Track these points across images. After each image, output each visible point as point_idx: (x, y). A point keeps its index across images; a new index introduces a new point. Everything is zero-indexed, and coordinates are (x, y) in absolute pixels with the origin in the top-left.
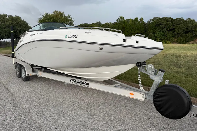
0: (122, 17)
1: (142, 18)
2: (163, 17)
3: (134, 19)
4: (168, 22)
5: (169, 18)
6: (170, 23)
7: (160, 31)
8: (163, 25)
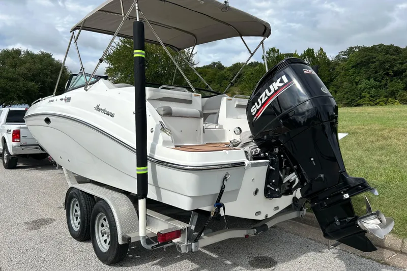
0: (274, 48)
1: (321, 49)
2: (374, 45)
3: (305, 52)
4: (389, 56)
5: (388, 46)
6: (394, 57)
7: (368, 76)
8: (377, 63)
